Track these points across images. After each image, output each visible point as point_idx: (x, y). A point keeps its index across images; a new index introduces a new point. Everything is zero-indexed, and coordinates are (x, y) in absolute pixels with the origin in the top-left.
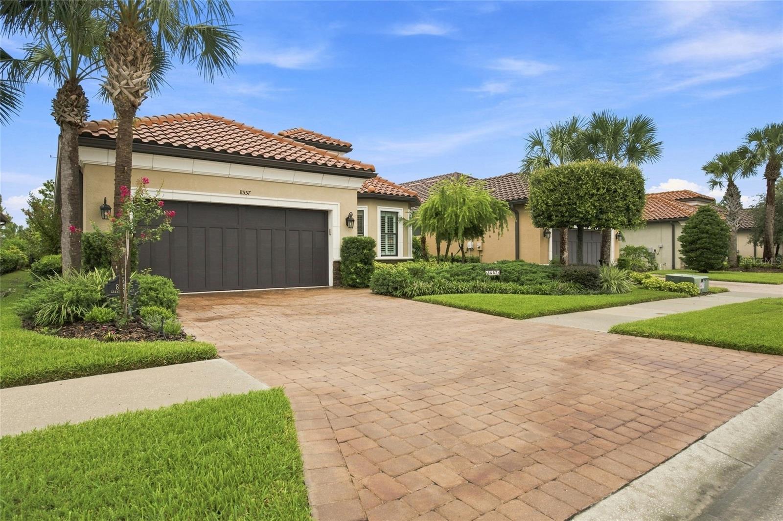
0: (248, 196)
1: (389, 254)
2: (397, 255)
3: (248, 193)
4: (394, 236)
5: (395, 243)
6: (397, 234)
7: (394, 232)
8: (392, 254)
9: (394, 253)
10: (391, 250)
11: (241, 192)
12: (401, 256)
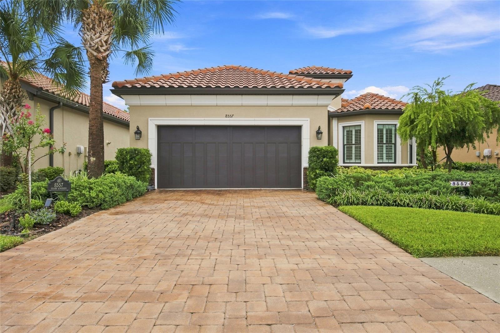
0: (231, 119)
1: (387, 161)
2: (395, 162)
3: (232, 116)
4: (393, 145)
5: (393, 152)
6: (395, 144)
7: (393, 142)
8: (390, 161)
9: (393, 161)
10: (389, 157)
11: (226, 116)
12: (399, 164)
